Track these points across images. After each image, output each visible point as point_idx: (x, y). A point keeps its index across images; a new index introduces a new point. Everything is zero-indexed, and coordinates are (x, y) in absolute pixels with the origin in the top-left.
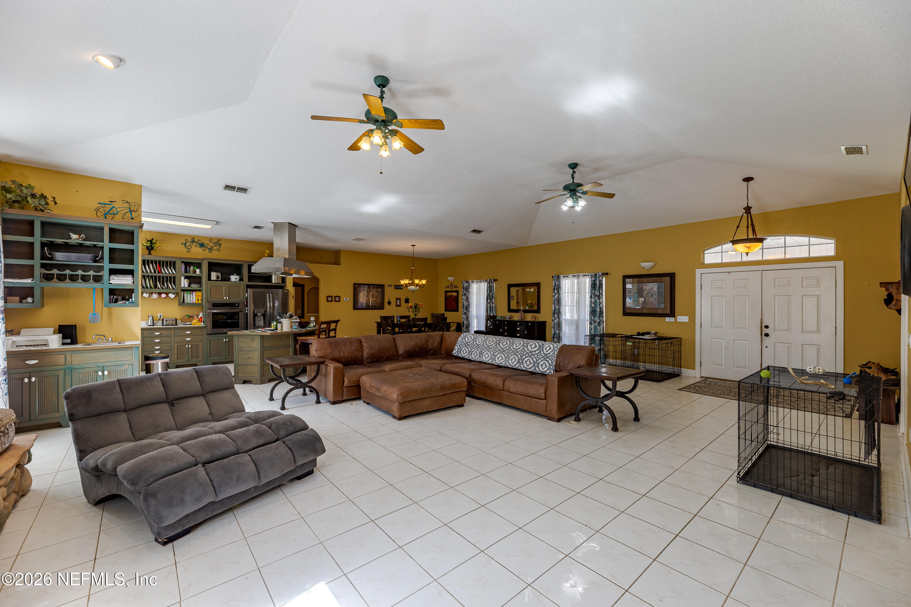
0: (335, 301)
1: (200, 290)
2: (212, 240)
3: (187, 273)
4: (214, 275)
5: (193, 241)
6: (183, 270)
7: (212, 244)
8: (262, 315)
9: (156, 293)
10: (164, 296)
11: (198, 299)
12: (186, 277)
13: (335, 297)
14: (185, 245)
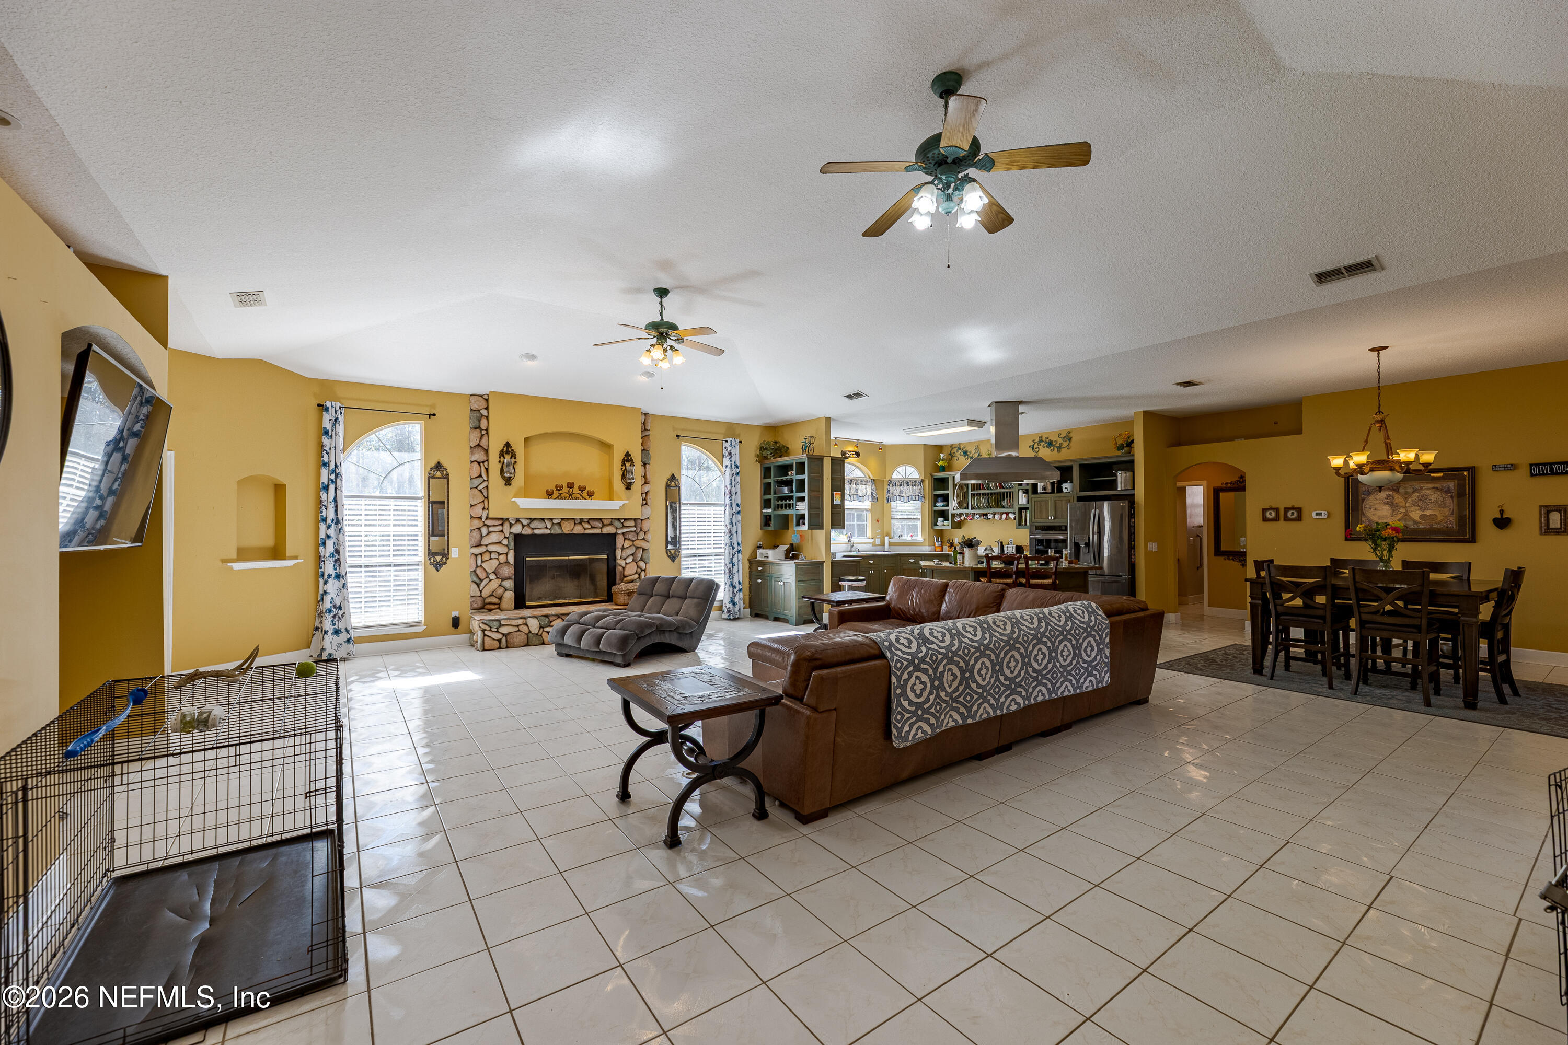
0: (1287, 519)
2: (1061, 434)
5: (1042, 441)
7: (1060, 441)
8: (1085, 545)
10: (1004, 516)
13: (1287, 510)
14: (1033, 448)
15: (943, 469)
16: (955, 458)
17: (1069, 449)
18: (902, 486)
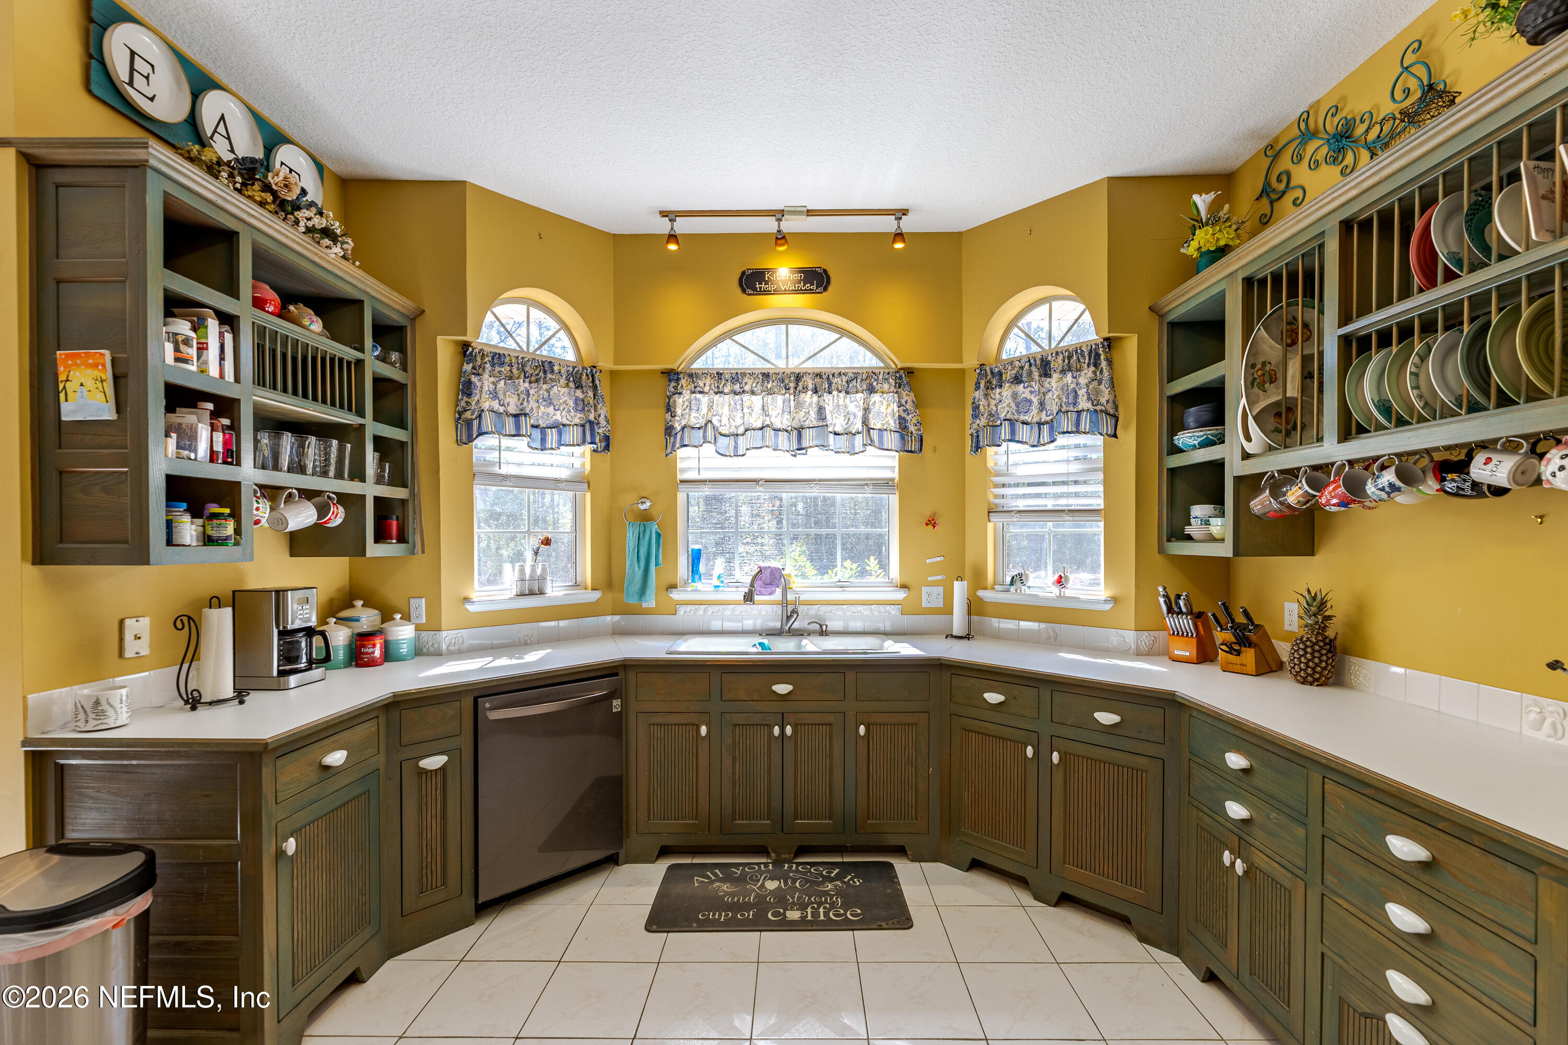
16: (1288, 201)
18: (1021, 382)
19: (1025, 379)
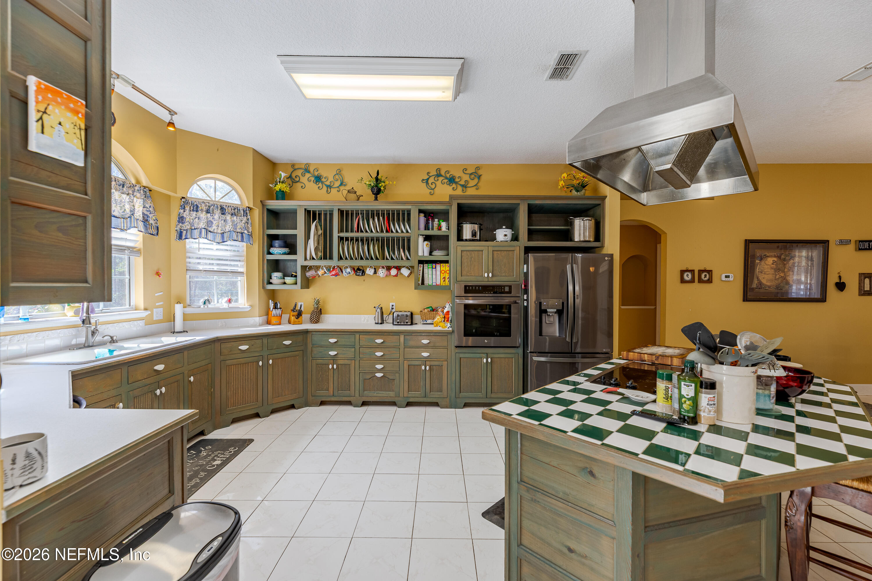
0: (700, 281)
1: (447, 262)
2: (466, 170)
3: (429, 230)
4: (468, 229)
5: (439, 175)
6: (422, 225)
7: (466, 177)
8: (556, 313)
9: (383, 267)
10: (394, 272)
11: (444, 278)
12: (427, 238)
13: (701, 272)
14: (427, 183)
15: (282, 195)
16: (299, 185)
17: (477, 189)
18: (209, 213)
19: (211, 212)
